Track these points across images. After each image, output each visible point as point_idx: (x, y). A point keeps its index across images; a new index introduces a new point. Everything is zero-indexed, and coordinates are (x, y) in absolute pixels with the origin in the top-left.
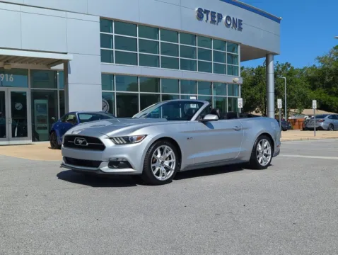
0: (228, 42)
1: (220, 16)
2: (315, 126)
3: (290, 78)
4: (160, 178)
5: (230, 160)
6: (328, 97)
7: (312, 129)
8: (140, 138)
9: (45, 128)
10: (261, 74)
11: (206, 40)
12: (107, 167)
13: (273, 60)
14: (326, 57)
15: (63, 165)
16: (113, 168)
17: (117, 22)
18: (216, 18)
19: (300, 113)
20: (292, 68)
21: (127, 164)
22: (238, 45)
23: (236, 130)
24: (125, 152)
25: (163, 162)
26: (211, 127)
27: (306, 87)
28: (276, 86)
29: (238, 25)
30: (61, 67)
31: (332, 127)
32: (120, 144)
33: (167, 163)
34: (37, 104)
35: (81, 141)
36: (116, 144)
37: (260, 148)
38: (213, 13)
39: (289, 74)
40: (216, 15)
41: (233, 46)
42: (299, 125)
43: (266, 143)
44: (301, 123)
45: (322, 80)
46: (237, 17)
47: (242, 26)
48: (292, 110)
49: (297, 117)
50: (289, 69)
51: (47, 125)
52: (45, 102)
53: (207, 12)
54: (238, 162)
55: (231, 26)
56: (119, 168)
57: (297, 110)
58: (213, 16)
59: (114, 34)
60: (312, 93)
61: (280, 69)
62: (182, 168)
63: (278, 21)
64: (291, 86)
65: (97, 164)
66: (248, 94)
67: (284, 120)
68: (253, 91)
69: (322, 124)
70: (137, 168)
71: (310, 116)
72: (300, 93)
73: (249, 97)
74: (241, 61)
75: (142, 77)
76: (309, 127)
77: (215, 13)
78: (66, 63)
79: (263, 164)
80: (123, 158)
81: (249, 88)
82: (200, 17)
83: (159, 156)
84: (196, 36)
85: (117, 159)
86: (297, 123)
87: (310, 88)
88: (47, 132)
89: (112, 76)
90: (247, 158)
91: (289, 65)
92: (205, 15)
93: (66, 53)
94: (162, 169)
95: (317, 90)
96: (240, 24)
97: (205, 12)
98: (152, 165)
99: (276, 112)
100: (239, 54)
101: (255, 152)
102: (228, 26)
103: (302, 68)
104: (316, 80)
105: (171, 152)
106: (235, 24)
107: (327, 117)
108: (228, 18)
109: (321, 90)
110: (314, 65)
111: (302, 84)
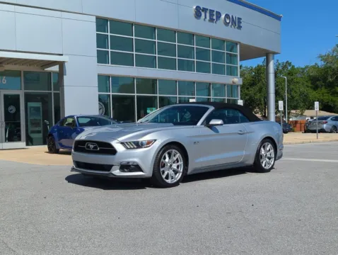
0: (228, 41)
1: (219, 15)
2: (318, 129)
3: (291, 77)
4: (169, 181)
5: (234, 163)
6: (331, 97)
7: (314, 132)
8: (149, 143)
9: (39, 132)
10: (261, 73)
11: (204, 39)
12: (118, 171)
13: (273, 59)
14: (328, 55)
15: (73, 169)
16: (124, 171)
17: (112, 21)
18: (214, 16)
19: (302, 114)
20: (293, 66)
21: (138, 168)
22: (237, 44)
23: (240, 134)
24: (136, 156)
25: (171, 165)
26: (217, 131)
27: (308, 86)
28: (276, 85)
29: (237, 23)
30: (56, 68)
31: (335, 129)
32: (131, 148)
33: (175, 166)
34: (31, 107)
35: (92, 146)
36: (127, 148)
37: (263, 152)
38: (211, 11)
39: (290, 74)
40: (215, 13)
41: (232, 45)
42: (301, 127)
43: (269, 146)
44: (303, 125)
45: (325, 79)
46: (236, 15)
47: (241, 25)
48: (293, 111)
49: (297, 119)
50: (289, 68)
51: (41, 128)
52: (38, 105)
53: (205, 10)
54: (242, 165)
55: (230, 24)
56: (130, 171)
57: (298, 111)
58: (211, 15)
59: (109, 34)
60: (314, 92)
61: (280, 68)
62: (189, 172)
63: (279, 18)
64: (292, 87)
65: (109, 167)
66: (247, 95)
67: (285, 121)
68: (252, 91)
69: (325, 126)
70: (147, 172)
71: (312, 118)
72: (302, 94)
73: (247, 97)
74: (241, 60)
75: (138, 79)
76: (311, 129)
77: (214, 11)
78: (62, 64)
79: (267, 168)
80: (134, 162)
81: (248, 88)
82: (198, 15)
83: (167, 160)
84: (193, 35)
85: (128, 163)
86: (298, 125)
87: (311, 88)
88: (40, 135)
89: (108, 77)
90: (251, 161)
91: (290, 64)
92: (203, 14)
93: (62, 55)
94: (171, 172)
95: (319, 89)
96: (240, 22)
97: (203, 11)
98: (162, 170)
99: (276, 113)
100: (238, 54)
101: (258, 156)
102: (227, 24)
103: (303, 67)
104: (318, 80)
105: (178, 155)
106: (233, 22)
107: (329, 119)
108: (227, 16)
109: (324, 90)
110: (316, 64)
111: (303, 84)
